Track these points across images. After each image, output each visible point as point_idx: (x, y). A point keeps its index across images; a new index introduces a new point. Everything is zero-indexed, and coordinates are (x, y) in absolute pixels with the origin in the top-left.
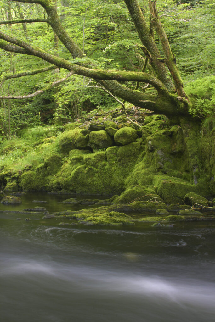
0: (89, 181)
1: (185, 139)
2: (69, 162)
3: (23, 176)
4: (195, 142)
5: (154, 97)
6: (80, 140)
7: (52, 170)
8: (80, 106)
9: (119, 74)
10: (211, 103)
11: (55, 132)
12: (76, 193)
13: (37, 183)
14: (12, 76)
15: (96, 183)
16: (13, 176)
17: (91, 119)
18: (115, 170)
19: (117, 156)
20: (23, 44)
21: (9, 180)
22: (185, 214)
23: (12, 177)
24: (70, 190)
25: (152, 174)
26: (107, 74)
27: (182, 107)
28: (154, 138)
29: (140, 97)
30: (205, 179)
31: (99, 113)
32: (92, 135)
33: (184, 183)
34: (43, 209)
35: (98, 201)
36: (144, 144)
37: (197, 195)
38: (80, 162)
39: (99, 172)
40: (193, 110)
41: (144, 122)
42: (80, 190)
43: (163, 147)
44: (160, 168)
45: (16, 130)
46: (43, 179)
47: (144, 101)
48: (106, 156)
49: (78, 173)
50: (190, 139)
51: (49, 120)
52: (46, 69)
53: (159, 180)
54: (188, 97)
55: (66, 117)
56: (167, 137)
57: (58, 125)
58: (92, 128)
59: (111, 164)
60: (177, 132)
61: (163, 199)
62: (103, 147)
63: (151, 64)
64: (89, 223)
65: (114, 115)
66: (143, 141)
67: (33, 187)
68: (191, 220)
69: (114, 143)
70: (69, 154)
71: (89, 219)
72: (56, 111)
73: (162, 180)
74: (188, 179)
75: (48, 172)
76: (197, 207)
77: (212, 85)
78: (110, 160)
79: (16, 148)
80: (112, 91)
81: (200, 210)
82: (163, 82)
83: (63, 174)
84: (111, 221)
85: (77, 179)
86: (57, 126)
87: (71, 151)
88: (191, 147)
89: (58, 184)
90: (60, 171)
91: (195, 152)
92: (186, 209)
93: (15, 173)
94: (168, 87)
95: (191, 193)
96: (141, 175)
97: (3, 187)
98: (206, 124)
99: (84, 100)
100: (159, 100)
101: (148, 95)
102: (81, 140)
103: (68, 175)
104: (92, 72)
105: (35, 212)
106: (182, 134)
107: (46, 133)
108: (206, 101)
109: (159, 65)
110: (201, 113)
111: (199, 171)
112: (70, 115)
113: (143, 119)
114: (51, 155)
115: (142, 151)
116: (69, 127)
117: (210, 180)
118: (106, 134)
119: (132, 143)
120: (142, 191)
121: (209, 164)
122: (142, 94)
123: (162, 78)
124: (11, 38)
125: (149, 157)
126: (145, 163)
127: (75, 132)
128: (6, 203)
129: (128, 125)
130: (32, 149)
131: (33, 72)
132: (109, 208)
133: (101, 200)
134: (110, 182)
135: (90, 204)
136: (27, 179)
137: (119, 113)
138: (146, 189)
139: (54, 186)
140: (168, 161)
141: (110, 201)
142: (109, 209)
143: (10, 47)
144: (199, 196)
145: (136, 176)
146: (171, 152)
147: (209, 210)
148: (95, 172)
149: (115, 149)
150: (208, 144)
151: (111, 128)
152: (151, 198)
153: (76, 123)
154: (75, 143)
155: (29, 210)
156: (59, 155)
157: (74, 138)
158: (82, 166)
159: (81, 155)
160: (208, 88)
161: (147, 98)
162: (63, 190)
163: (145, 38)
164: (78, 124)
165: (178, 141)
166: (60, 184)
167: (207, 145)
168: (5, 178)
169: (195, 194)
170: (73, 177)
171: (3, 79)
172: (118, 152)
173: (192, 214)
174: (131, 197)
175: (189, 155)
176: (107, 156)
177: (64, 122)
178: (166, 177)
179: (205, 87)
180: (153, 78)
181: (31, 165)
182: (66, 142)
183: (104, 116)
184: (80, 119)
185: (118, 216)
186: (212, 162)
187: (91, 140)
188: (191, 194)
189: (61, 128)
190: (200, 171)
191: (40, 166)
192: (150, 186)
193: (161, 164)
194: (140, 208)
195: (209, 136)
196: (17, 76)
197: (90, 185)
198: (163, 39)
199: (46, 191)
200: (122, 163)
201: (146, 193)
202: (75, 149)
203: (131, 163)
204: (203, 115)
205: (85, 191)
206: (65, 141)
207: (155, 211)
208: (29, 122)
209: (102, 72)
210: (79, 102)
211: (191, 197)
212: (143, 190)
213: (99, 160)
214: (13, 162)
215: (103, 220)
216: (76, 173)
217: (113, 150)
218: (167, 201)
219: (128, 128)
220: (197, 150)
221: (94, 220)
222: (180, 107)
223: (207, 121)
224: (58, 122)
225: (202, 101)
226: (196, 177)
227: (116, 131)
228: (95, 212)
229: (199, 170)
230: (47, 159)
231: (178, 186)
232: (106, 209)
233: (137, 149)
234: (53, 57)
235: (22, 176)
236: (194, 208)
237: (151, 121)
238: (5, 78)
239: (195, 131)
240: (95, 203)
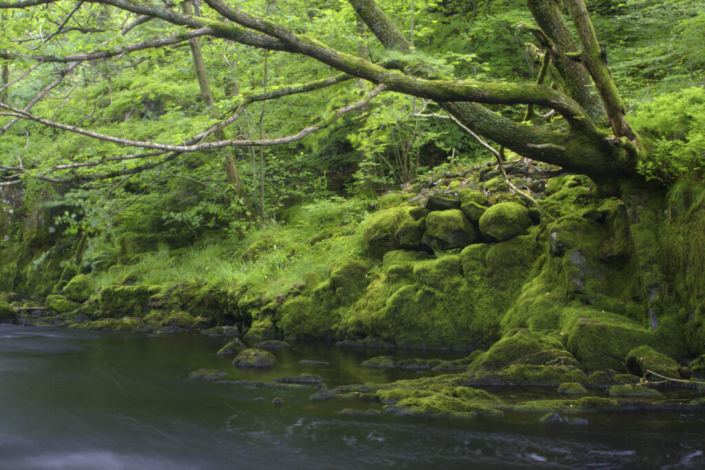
0: (424, 318)
1: (632, 227)
2: (383, 276)
3: (287, 307)
4: (652, 236)
5: (562, 137)
6: (407, 230)
7: (348, 296)
8: (413, 157)
9: (483, 88)
10: (687, 149)
11: (357, 212)
12: (395, 344)
13: (314, 321)
14: (261, 96)
15: (440, 322)
16: (266, 307)
17: (435, 184)
18: (480, 296)
19: (485, 266)
20: (275, 31)
21: (258, 314)
22: (622, 395)
23: (262, 308)
24: (384, 339)
25: (558, 304)
26: (455, 90)
27: (622, 159)
28: (564, 226)
29: (532, 138)
30: (675, 316)
31: (453, 172)
32: (431, 219)
33: (627, 325)
34: (316, 378)
35: (438, 363)
36: (544, 240)
37: (656, 353)
38: (406, 277)
39: (445, 299)
40: (646, 166)
41: (546, 190)
42: (405, 337)
43: (584, 244)
44: (577, 292)
45: (277, 208)
46: (328, 314)
47: (539, 146)
48: (461, 266)
49: (400, 302)
50: (641, 229)
51: (346, 187)
52: (332, 81)
53: (572, 318)
54: (637, 135)
55: (383, 180)
56: (592, 224)
57: (365, 197)
58: (433, 205)
59: (471, 283)
60: (616, 213)
61: (580, 360)
62: (454, 246)
63: (557, 65)
64: (406, 411)
65: (484, 176)
66: (542, 232)
67: (305, 332)
68: (633, 408)
69: (481, 238)
70: (384, 259)
71: (405, 401)
72: (359, 168)
73: (580, 319)
74: (638, 315)
75: (338, 300)
76: (654, 381)
77: (692, 108)
78: (470, 273)
79: (275, 246)
80: (470, 126)
81: (661, 388)
82: (580, 105)
83: (369, 303)
84: (452, 407)
85: (398, 313)
86: (364, 199)
87: (387, 254)
88: (644, 247)
89: (358, 326)
90: (364, 297)
91: (653, 258)
92: (628, 383)
93: (270, 301)
94: (594, 114)
95: (641, 347)
96: (534, 307)
97: (245, 329)
98: (676, 196)
99: (423, 143)
100: (572, 142)
101: (549, 133)
102: (409, 231)
103: (379, 306)
104: (423, 86)
105: (298, 385)
106: (626, 216)
107: (340, 215)
108: (676, 144)
109: (572, 67)
110: (665, 170)
111: (662, 300)
112: (392, 176)
113: (543, 183)
114: (345, 263)
115: (540, 255)
116: (387, 202)
117: (686, 318)
118: (461, 218)
119: (517, 237)
120: (533, 342)
121: (685, 282)
122: (535, 131)
123: (579, 95)
124: (252, 18)
125: (552, 267)
126: (544, 280)
127: (396, 213)
128: (243, 364)
129: (510, 198)
130: (308, 249)
131: (304, 88)
132: (457, 378)
133: (445, 362)
134: (470, 321)
135: (420, 369)
136: (293, 313)
137: (492, 172)
138: (543, 339)
139: (351, 329)
140: (594, 277)
141: (464, 363)
142: (456, 381)
143: (251, 38)
144: (660, 356)
145: (524, 308)
146: (601, 256)
147: (680, 386)
148: (438, 300)
149: (481, 249)
150: (681, 238)
151: (473, 204)
152: (552, 357)
153: (403, 192)
154: (397, 237)
155: (287, 380)
156: (362, 263)
157: (395, 227)
158: (410, 286)
159: (409, 263)
160: (681, 115)
161: (546, 140)
162: (369, 337)
163: (541, 10)
164: (408, 195)
165: (618, 233)
166: (362, 325)
167: (679, 242)
168: (250, 311)
169: (652, 351)
170: (389, 309)
171: (242, 103)
172: (487, 257)
173: (638, 394)
174: (508, 356)
175: (641, 264)
176: (464, 265)
177: (379, 190)
178: (588, 312)
179: (675, 114)
180: (558, 96)
181: (302, 283)
182: (377, 234)
183: (463, 176)
184: (412, 184)
185: (469, 397)
186: (690, 278)
187: (429, 231)
188: (642, 350)
189: (372, 204)
190: (665, 298)
191: (321, 285)
192: (552, 331)
193: (579, 283)
194: (526, 379)
195: (684, 221)
196: (271, 96)
197: (427, 328)
198: (577, 11)
199: (334, 340)
200: (496, 281)
201: (543, 346)
202: (398, 249)
203: (515, 281)
204: (671, 174)
205: (416, 340)
206: (375, 232)
207: (558, 387)
208: (304, 191)
209: (445, 86)
210: (412, 148)
211: (641, 356)
212: (536, 340)
213: (446, 274)
214: (266, 277)
215: (434, 404)
216: (396, 302)
217: (476, 252)
218: (588, 364)
219: (510, 203)
220: (658, 252)
221: (416, 404)
222: (620, 157)
223: (678, 188)
224: (367, 191)
225: (669, 144)
226: (656, 312)
227: (484, 210)
228: (425, 386)
229: (662, 297)
230: (337, 270)
231: (613, 333)
232: (450, 380)
233: (528, 250)
234: (341, 55)
235: (283, 307)
236: (646, 382)
237: (560, 189)
238: (246, 100)
239: (654, 211)
240: (432, 367)
